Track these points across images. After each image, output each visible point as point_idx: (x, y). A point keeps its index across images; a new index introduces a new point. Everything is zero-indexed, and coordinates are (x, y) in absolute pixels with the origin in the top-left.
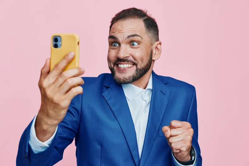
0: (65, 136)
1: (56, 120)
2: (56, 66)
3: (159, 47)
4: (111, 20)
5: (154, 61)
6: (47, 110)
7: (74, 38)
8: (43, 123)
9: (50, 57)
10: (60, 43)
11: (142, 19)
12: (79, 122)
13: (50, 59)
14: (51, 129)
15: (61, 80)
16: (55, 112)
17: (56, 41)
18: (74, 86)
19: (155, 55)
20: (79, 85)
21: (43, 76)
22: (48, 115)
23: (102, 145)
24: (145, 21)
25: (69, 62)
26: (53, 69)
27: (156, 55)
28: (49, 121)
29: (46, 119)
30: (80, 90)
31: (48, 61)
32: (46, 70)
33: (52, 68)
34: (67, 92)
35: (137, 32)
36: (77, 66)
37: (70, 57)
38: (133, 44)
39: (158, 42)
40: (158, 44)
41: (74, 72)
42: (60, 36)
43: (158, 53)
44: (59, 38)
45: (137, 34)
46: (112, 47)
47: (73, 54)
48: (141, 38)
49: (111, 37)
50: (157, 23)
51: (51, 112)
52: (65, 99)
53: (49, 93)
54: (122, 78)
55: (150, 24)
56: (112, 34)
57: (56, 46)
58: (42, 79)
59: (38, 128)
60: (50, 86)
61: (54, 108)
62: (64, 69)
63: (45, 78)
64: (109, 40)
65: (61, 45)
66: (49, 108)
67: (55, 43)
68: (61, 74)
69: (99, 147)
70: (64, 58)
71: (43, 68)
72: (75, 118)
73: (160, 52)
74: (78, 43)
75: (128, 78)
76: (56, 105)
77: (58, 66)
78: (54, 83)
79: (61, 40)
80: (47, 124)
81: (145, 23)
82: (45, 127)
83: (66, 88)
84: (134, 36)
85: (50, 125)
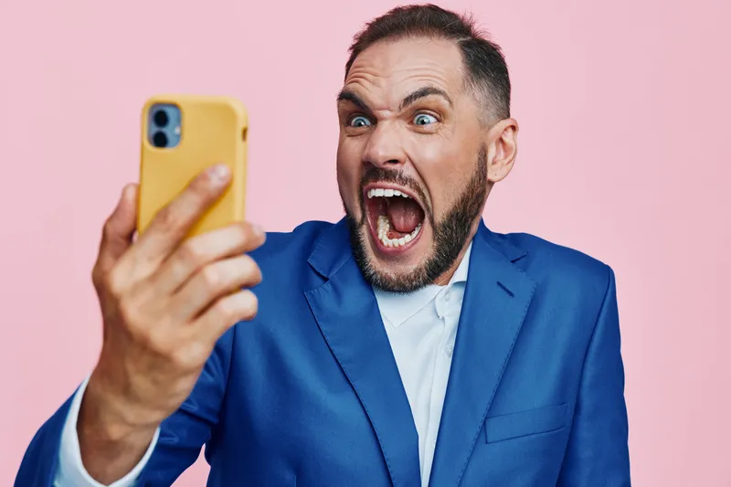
0: (176, 440)
1: (159, 408)
2: (162, 214)
3: (508, 138)
4: (351, 42)
5: (491, 183)
6: (126, 375)
7: (226, 113)
8: (107, 418)
9: (136, 180)
10: (177, 131)
11: (457, 41)
12: (223, 388)
13: (138, 188)
14: (136, 440)
15: (179, 270)
16: (155, 382)
17: (161, 124)
18: (228, 293)
19: (494, 163)
20: (246, 286)
21: (110, 246)
22: (127, 391)
23: (298, 469)
24: (465, 47)
25: (210, 203)
26: (151, 225)
27: (499, 164)
28: (132, 413)
29: (118, 404)
30: (246, 303)
31: (131, 195)
32: (122, 226)
33: (143, 224)
34: (202, 312)
35: (435, 79)
36: (237, 217)
37: (215, 182)
38: (423, 123)
39: (507, 123)
40: (506, 130)
41: (228, 238)
42: (174, 106)
43: (506, 157)
44: (171, 112)
45: (435, 86)
46: (350, 129)
47: (223, 171)
48: (446, 102)
49: (345, 96)
50: (508, 61)
51: (140, 382)
52: (194, 338)
53: (134, 313)
54: (393, 277)
55: (482, 59)
56: (351, 86)
57: (160, 140)
58: (108, 259)
59: (87, 431)
60: (136, 289)
61: (152, 368)
62: (190, 229)
63: (118, 256)
64: (339, 106)
65: (179, 137)
66: (130, 367)
67: (155, 129)
68: (177, 246)
69: (289, 477)
70: (192, 186)
71: (110, 219)
72: (212, 375)
73: (510, 157)
74: (245, 132)
75: (412, 276)
76: (159, 360)
77: (171, 218)
78: (153, 278)
79: (179, 120)
80: (123, 421)
81: (467, 55)
82: (115, 431)
83: (197, 296)
84: (424, 93)
85: (133, 425)
